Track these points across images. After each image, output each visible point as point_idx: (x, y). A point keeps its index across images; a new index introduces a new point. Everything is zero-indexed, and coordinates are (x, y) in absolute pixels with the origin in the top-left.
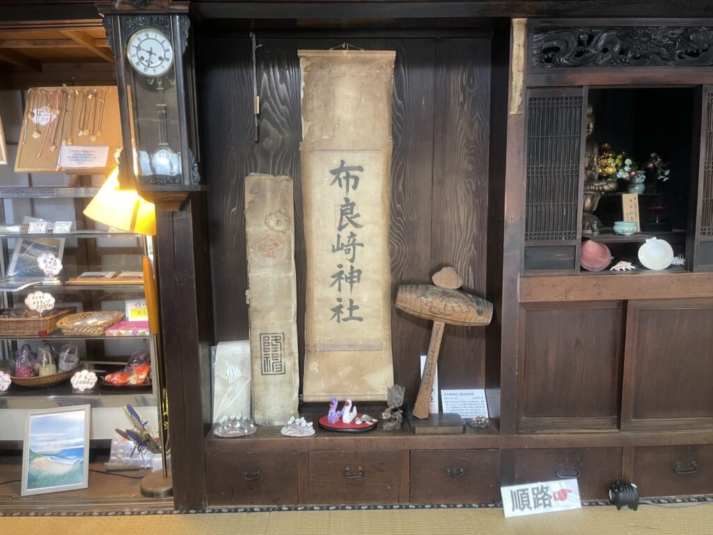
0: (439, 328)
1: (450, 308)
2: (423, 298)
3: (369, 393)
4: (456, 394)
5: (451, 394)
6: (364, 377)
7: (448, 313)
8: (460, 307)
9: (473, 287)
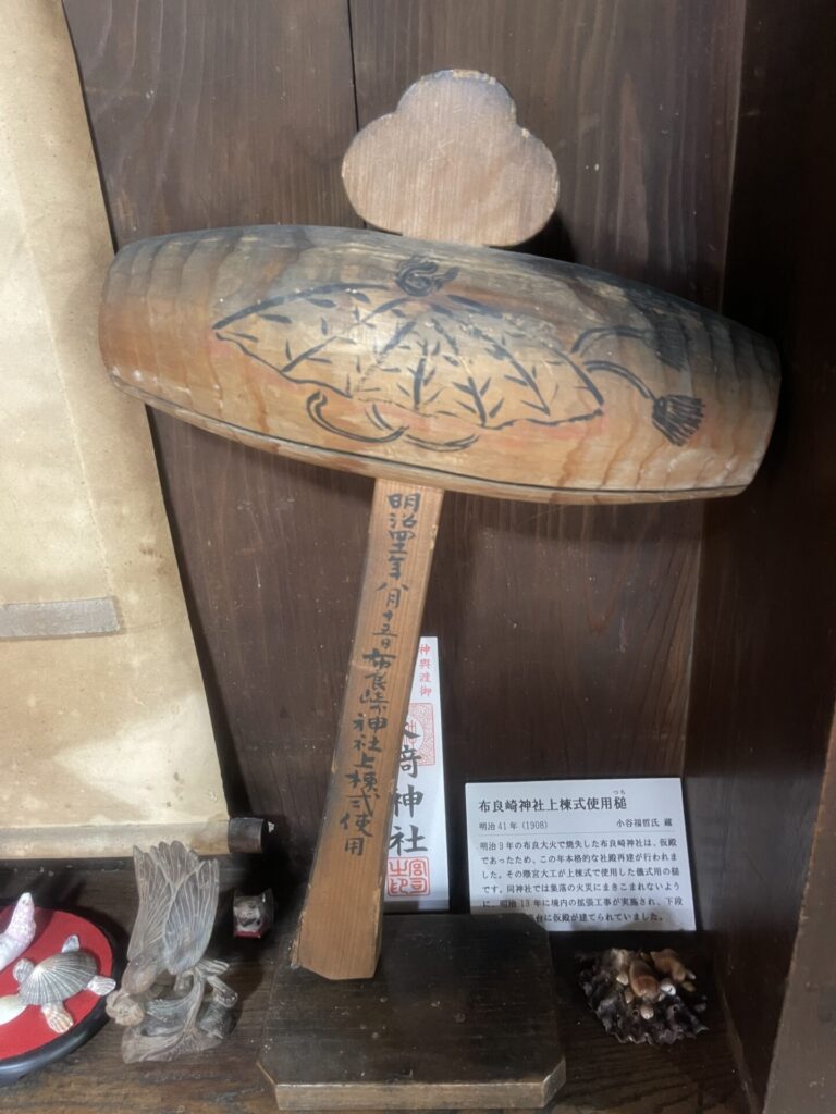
0: (410, 522)
1: (452, 398)
2: (259, 327)
3: (100, 820)
4: (538, 804)
5: (511, 806)
6: (60, 759)
7: (437, 429)
8: (529, 381)
9: (642, 233)
